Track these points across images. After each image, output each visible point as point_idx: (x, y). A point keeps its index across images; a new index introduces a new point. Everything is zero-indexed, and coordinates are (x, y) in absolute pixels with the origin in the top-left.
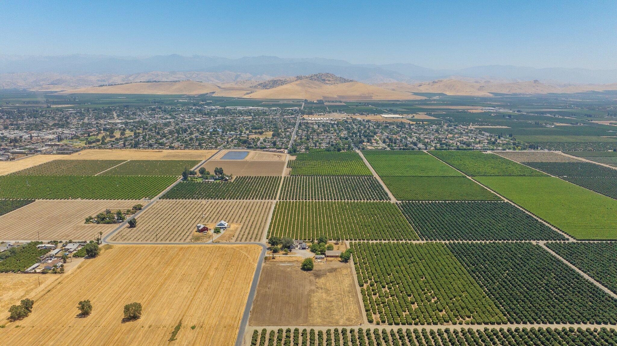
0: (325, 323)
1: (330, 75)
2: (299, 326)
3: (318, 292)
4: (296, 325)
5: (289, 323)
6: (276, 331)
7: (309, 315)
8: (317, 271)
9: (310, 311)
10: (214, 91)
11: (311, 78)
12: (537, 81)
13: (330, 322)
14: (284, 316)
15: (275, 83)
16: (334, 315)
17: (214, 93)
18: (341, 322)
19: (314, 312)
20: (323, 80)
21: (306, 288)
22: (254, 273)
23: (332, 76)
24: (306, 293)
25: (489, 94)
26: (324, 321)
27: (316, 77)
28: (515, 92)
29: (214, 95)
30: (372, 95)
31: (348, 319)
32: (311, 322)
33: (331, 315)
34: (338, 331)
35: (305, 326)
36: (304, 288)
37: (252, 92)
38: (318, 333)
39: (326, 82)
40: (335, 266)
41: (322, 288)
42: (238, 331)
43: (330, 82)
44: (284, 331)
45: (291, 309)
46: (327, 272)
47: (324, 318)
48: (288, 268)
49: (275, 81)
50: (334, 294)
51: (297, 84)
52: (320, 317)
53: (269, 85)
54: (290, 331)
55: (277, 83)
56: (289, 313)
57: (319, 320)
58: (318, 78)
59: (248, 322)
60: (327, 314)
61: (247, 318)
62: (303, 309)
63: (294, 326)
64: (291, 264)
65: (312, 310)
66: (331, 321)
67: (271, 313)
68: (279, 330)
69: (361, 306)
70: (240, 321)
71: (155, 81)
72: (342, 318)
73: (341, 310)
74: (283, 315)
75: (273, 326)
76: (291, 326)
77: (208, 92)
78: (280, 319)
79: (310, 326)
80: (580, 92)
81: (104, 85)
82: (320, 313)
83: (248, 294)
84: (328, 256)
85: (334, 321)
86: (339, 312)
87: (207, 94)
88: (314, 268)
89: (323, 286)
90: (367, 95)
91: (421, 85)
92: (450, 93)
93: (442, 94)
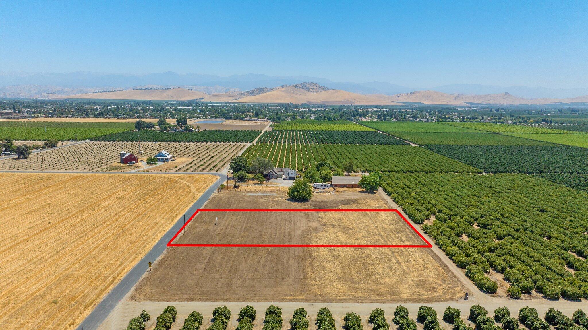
0: (359, 294)
1: (313, 84)
2: (283, 300)
3: (326, 232)
4: (273, 300)
5: (255, 295)
6: (208, 317)
7: (310, 275)
8: (319, 202)
9: (313, 267)
10: (203, 97)
11: (296, 86)
12: (508, 93)
13: (371, 290)
14: (241, 277)
15: (261, 90)
16: (379, 274)
17: (203, 98)
18: (405, 291)
19: (324, 268)
20: (307, 88)
21: (299, 224)
22: (192, 204)
23: (316, 85)
24: (299, 232)
25: (464, 103)
26: (355, 289)
27: (300, 86)
28: (488, 102)
29: (202, 100)
30: (355, 101)
31: (421, 284)
32: (317, 291)
33: (369, 275)
34: (406, 316)
35: (300, 301)
36: (295, 224)
37: (239, 98)
38: (343, 323)
39: (310, 90)
40: (353, 197)
41: (333, 226)
42: (89, 312)
43: (314, 90)
44: (235, 316)
45: (262, 261)
46: (339, 204)
47: (353, 281)
48: (262, 198)
49: (262, 88)
50: (364, 234)
51: (282, 91)
52: (339, 278)
53: (256, 92)
54: (252, 317)
55: (263, 90)
56: (256, 270)
57: (340, 287)
58: (303, 86)
59: (133, 289)
60: (359, 273)
61: (134, 282)
62: (292, 262)
63: (267, 300)
64: (268, 194)
65: (316, 263)
66: (374, 288)
67: (205, 269)
68: (215, 313)
69: (441, 257)
70: (111, 287)
71: (148, 89)
72: (402, 280)
73: (393, 264)
74: (239, 273)
75: (205, 300)
76: (259, 301)
77: (198, 98)
78: (229, 285)
79: (316, 301)
80: (548, 103)
81: (98, 92)
82: (339, 270)
83: (164, 233)
84: (336, 185)
85: (382, 289)
86: (390, 267)
87: (197, 99)
88: (313, 199)
89: (335, 223)
90: (349, 101)
91: (399, 96)
92: (427, 102)
93: (420, 103)
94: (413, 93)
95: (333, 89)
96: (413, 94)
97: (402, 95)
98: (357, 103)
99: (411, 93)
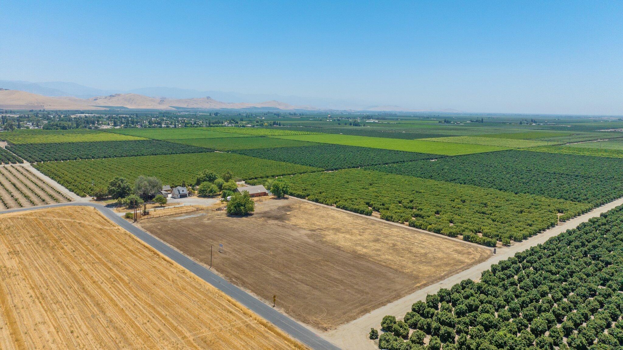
7: (393, 267)
9: (382, 261)
12: (209, 97)
19: (390, 260)
21: (293, 234)
24: (309, 240)
26: (437, 266)
32: (423, 275)
33: (424, 256)
36: (290, 235)
46: (283, 212)
52: (414, 263)
56: (353, 276)
57: (427, 268)
60: (416, 256)
62: (361, 262)
64: (197, 215)
65: (377, 258)
66: (444, 262)
72: (445, 253)
82: (401, 258)
90: (36, 105)
91: (97, 99)
92: (131, 107)
93: (123, 107)
94: (113, 96)
95: (6, 90)
96: (113, 98)
97: (100, 98)
98: (47, 108)
99: (111, 96)
